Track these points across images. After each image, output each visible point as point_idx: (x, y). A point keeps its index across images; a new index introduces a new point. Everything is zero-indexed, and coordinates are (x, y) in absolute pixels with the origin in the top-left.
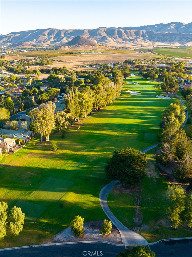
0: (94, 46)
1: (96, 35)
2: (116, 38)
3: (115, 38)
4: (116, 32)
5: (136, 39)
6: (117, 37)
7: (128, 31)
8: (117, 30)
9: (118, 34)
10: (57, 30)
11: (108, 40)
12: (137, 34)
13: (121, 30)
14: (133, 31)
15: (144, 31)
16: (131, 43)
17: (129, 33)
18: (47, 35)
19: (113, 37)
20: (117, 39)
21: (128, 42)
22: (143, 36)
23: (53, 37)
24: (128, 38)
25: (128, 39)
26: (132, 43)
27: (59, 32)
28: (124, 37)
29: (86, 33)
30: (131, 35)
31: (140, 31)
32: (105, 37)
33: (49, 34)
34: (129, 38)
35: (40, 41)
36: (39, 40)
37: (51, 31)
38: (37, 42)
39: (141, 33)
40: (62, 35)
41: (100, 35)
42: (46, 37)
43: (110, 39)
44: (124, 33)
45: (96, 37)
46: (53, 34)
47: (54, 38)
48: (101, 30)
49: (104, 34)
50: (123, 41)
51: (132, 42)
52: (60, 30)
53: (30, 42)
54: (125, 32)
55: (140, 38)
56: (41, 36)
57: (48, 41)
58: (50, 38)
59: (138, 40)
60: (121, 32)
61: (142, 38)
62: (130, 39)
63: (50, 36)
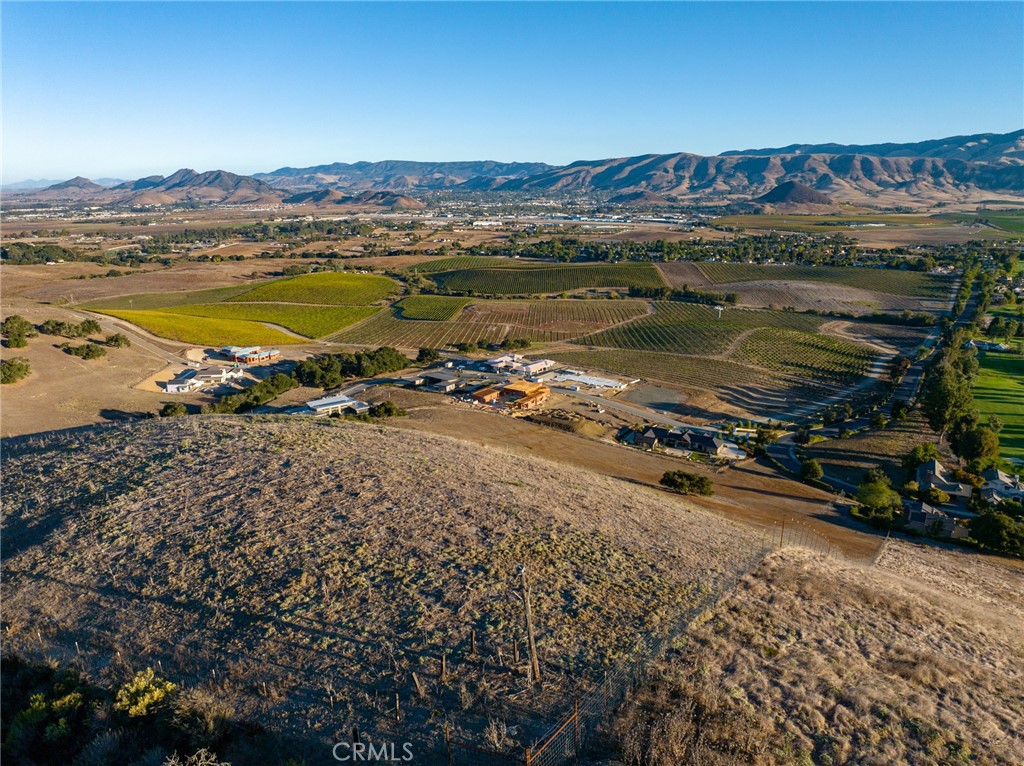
0: (829, 203)
1: (803, 172)
2: (857, 179)
3: (855, 180)
4: (857, 164)
5: (915, 182)
6: (861, 176)
7: (891, 160)
8: (858, 157)
9: (863, 169)
10: (696, 157)
11: (837, 184)
12: (917, 168)
13: (871, 158)
14: (905, 161)
15: (940, 162)
16: (902, 193)
17: (894, 166)
18: (671, 171)
19: (849, 176)
20: (859, 183)
21: (891, 189)
22: (936, 174)
23: (687, 175)
24: (889, 179)
25: (893, 182)
26: (904, 194)
27: (704, 163)
28: (878, 177)
29: (774, 165)
30: (898, 171)
31: (924, 160)
32: (826, 176)
33: (677, 168)
34: (893, 178)
35: (658, 185)
36: (654, 183)
37: (683, 161)
38: (650, 187)
39: (929, 165)
40: (712, 171)
41: (813, 170)
42: (671, 176)
43: (842, 182)
44: (879, 167)
45: (802, 177)
46: (689, 167)
47: (691, 179)
48: (815, 159)
49: (823, 169)
50: (880, 188)
51: (904, 189)
52: (704, 158)
53: (632, 187)
54: (883, 163)
55: (924, 180)
56: (658, 173)
57: (677, 186)
58: (680, 180)
59: (922, 184)
60: (871, 162)
61: (930, 179)
62: (898, 183)
63: (681, 173)
